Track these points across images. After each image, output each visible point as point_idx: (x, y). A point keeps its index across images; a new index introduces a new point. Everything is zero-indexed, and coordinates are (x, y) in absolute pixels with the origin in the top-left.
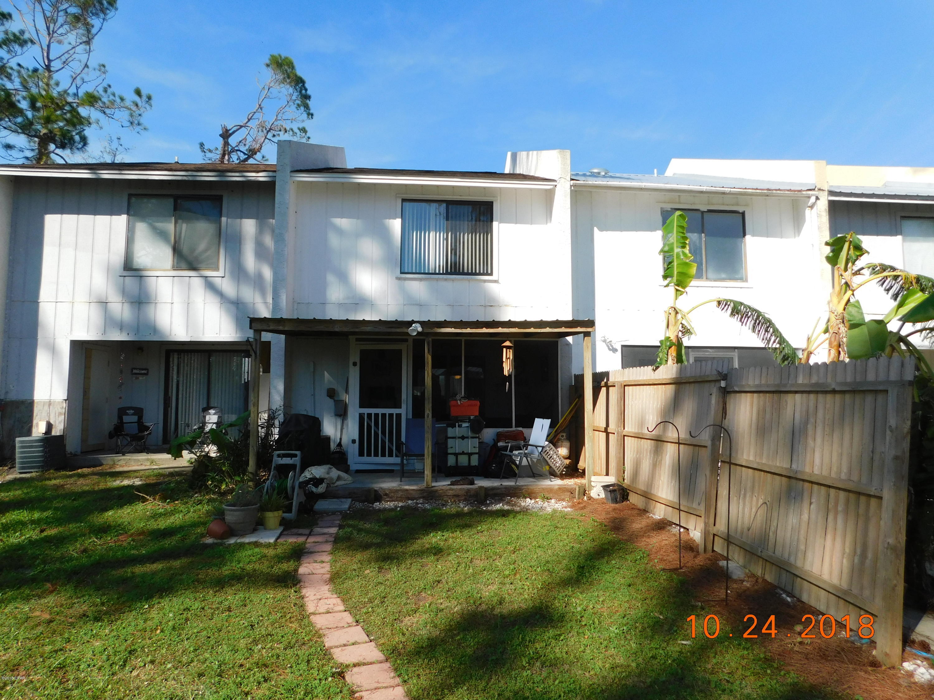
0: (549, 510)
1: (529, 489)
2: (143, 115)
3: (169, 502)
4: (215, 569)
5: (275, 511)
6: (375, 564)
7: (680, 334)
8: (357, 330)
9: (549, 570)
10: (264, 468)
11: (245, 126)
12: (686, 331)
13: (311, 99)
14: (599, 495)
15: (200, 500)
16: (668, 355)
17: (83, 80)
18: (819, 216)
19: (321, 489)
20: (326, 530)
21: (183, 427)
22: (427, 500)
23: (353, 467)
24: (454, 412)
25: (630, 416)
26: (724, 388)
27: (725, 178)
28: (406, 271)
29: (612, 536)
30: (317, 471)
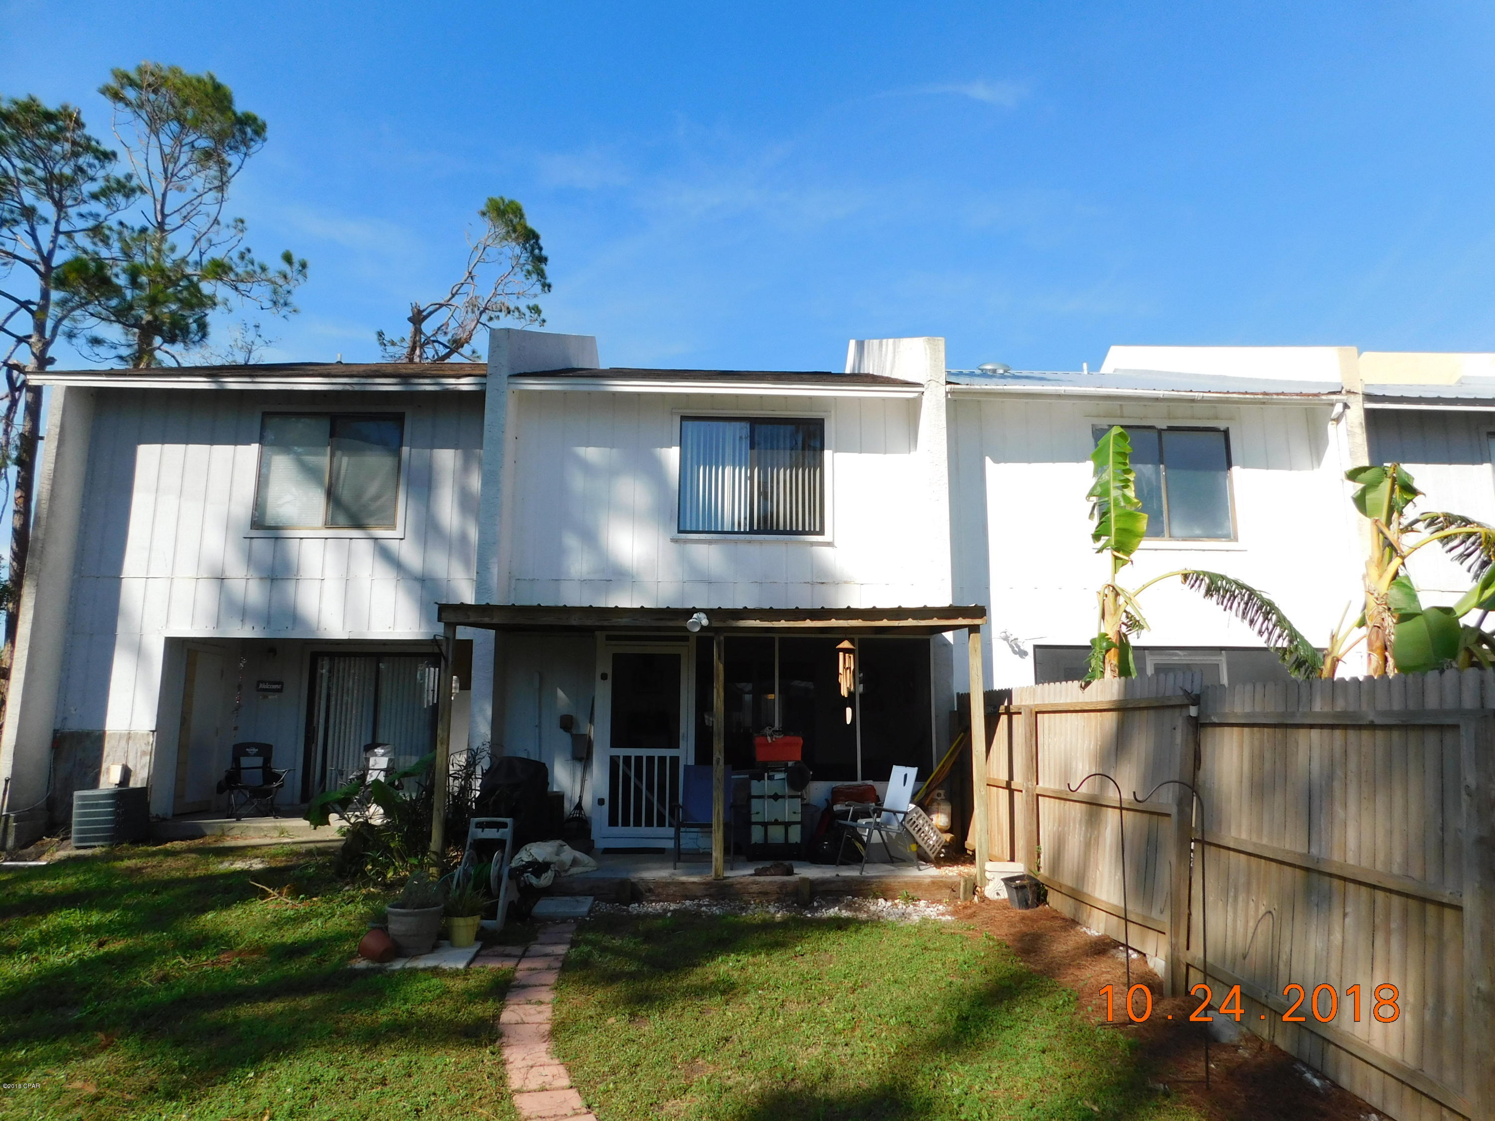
0: (916, 918)
1: (882, 883)
2: (294, 291)
3: (303, 899)
4: (366, 1011)
5: (469, 915)
6: (626, 1008)
7: (1124, 629)
8: (606, 623)
9: (910, 1022)
10: (456, 845)
11: (447, 305)
12: (1135, 624)
13: (548, 263)
14: (998, 894)
15: (352, 896)
16: (1104, 662)
17: (211, 241)
18: (1350, 434)
19: (546, 879)
20: (549, 949)
21: (333, 776)
22: (716, 900)
23: (600, 844)
24: (761, 755)
25: (1047, 763)
26: (1196, 719)
27: (1197, 376)
28: (688, 529)
29: (1019, 965)
30: (539, 851)
